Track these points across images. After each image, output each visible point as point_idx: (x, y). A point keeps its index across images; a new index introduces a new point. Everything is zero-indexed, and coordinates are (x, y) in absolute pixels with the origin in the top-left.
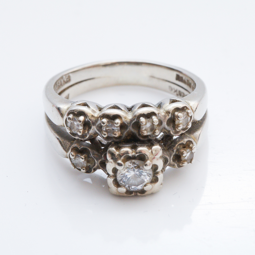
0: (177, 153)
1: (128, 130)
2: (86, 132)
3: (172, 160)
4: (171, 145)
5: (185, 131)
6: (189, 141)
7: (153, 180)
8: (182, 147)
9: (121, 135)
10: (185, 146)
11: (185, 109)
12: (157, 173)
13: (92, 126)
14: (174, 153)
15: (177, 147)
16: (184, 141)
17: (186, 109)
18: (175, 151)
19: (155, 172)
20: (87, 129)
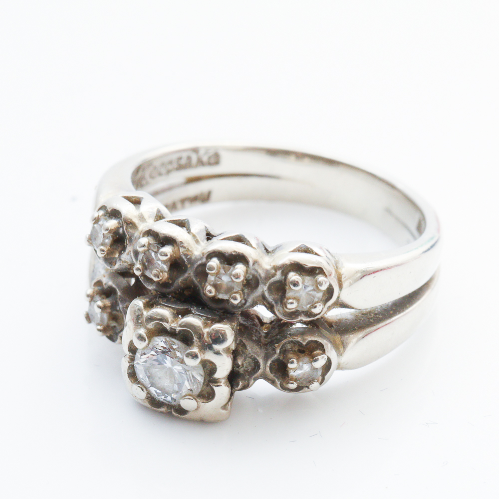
0: (281, 358)
1: (186, 275)
2: (117, 256)
3: (268, 369)
4: (274, 338)
5: (310, 317)
6: (316, 342)
7: (204, 393)
8: (296, 350)
9: (167, 281)
10: (305, 350)
11: (317, 272)
12: (216, 381)
13: (128, 246)
14: (276, 356)
15: (283, 346)
16: (304, 340)
17: (319, 274)
18: (278, 351)
19: (210, 378)
20: (120, 249)
